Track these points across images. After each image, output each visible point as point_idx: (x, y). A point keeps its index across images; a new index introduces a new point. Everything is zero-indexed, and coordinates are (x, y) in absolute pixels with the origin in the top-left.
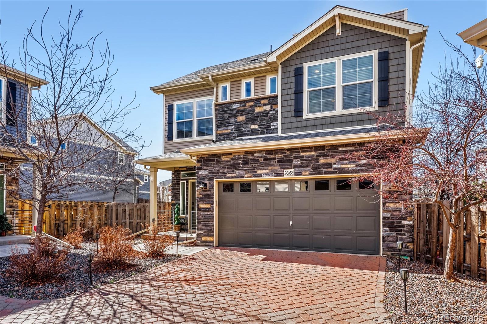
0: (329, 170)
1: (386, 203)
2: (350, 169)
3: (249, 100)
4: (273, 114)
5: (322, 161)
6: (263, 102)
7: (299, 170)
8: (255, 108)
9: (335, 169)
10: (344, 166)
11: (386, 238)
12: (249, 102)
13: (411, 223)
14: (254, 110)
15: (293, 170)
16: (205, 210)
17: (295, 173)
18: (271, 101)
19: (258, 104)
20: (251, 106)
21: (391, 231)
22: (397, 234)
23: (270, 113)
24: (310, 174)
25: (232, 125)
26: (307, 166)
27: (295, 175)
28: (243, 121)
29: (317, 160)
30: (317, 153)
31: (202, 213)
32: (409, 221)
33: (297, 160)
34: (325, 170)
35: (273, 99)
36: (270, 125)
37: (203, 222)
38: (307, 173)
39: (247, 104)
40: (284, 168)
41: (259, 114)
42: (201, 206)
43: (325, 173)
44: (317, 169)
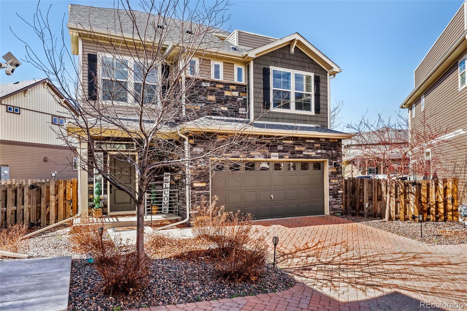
0: (301, 155)
1: (330, 180)
2: (313, 156)
3: (219, 82)
4: (241, 100)
5: (297, 148)
6: (232, 87)
7: (281, 154)
8: (225, 91)
9: (304, 155)
10: (309, 153)
11: (331, 203)
12: (219, 84)
13: (342, 192)
14: (224, 93)
15: (277, 154)
16: (201, 189)
17: (279, 156)
18: (239, 88)
19: (227, 88)
20: (221, 89)
21: (333, 198)
22: (336, 200)
23: (238, 99)
24: (289, 158)
25: (203, 103)
26: (287, 152)
27: (279, 158)
28: (213, 101)
29: (294, 147)
30: (294, 142)
31: (196, 192)
32: (341, 191)
33: (281, 146)
34: (298, 155)
35: (241, 88)
36: (239, 110)
37: (198, 201)
38: (288, 157)
39: (217, 86)
40: (272, 152)
41: (228, 98)
42: (196, 185)
43: (299, 158)
44: (293, 154)
